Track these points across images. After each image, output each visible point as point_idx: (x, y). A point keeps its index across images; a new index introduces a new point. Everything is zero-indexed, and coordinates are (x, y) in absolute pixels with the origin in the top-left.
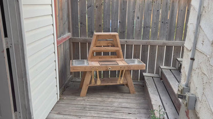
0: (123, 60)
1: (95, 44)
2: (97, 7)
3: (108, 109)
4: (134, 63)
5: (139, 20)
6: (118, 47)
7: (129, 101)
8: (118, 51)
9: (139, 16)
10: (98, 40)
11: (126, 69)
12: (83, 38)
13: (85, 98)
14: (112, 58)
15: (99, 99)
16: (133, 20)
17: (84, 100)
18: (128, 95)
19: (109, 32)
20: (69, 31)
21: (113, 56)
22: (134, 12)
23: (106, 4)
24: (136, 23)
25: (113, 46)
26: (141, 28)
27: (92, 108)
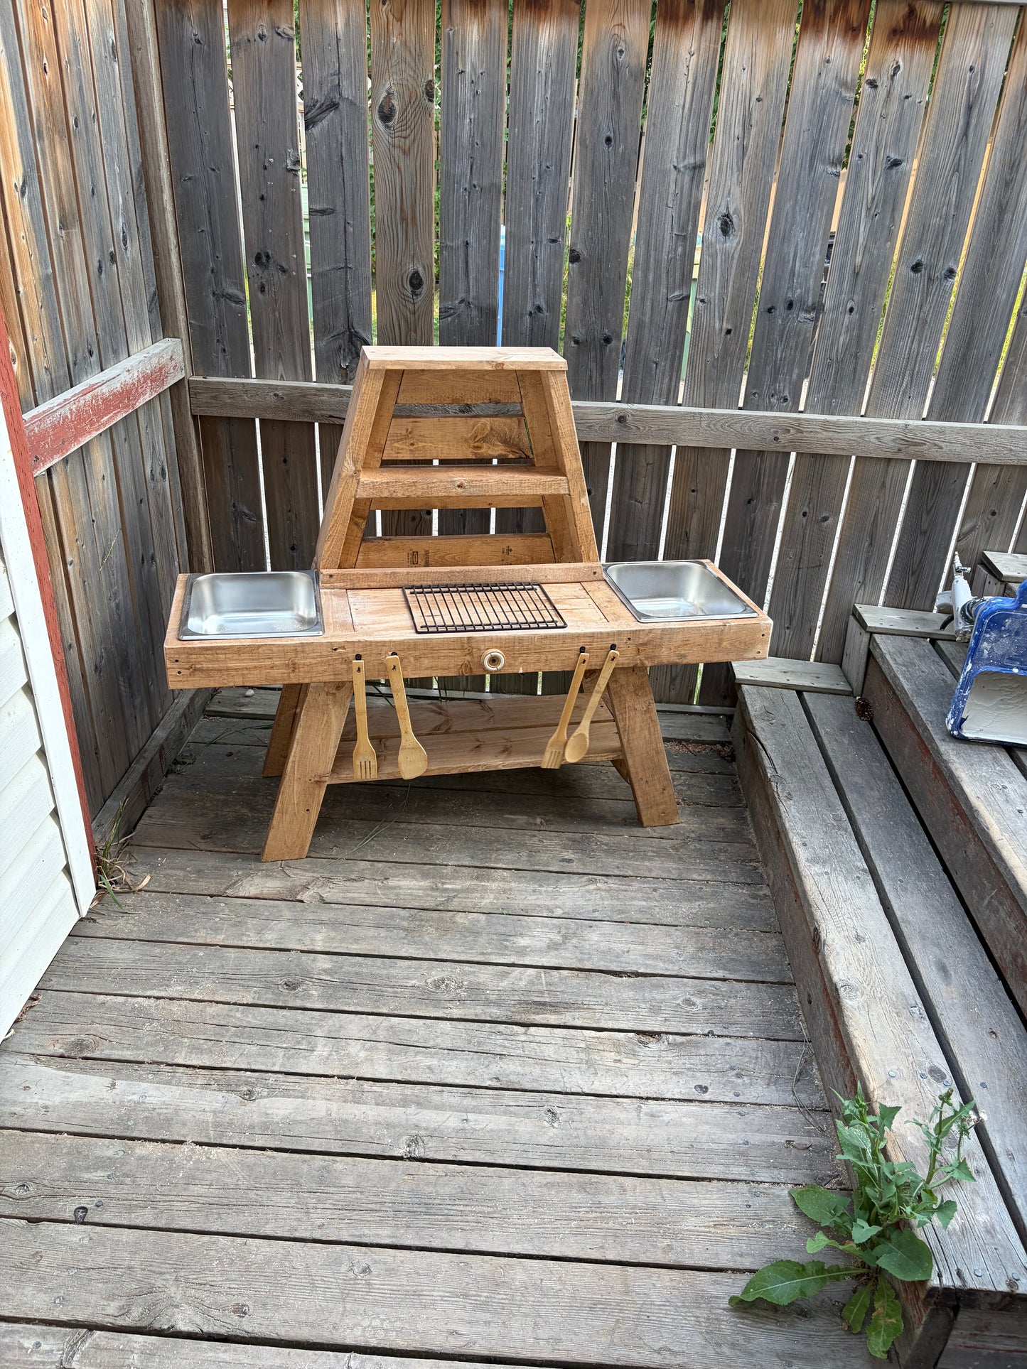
0: (594, 577)
1: (375, 445)
2: (386, 116)
3: (475, 992)
4: (675, 593)
5: (733, 243)
6: (558, 469)
7: (636, 899)
8: (560, 501)
9: (736, 203)
10: (402, 413)
11: (624, 656)
12: (283, 382)
13: (300, 876)
14: (507, 558)
15: (410, 885)
16: (686, 238)
17: (292, 898)
18: (624, 836)
19: (491, 342)
20: (164, 326)
21: (516, 542)
22: (698, 168)
23: (465, 93)
24: (708, 269)
25: (521, 461)
26: (739, 314)
27: (349, 985)
